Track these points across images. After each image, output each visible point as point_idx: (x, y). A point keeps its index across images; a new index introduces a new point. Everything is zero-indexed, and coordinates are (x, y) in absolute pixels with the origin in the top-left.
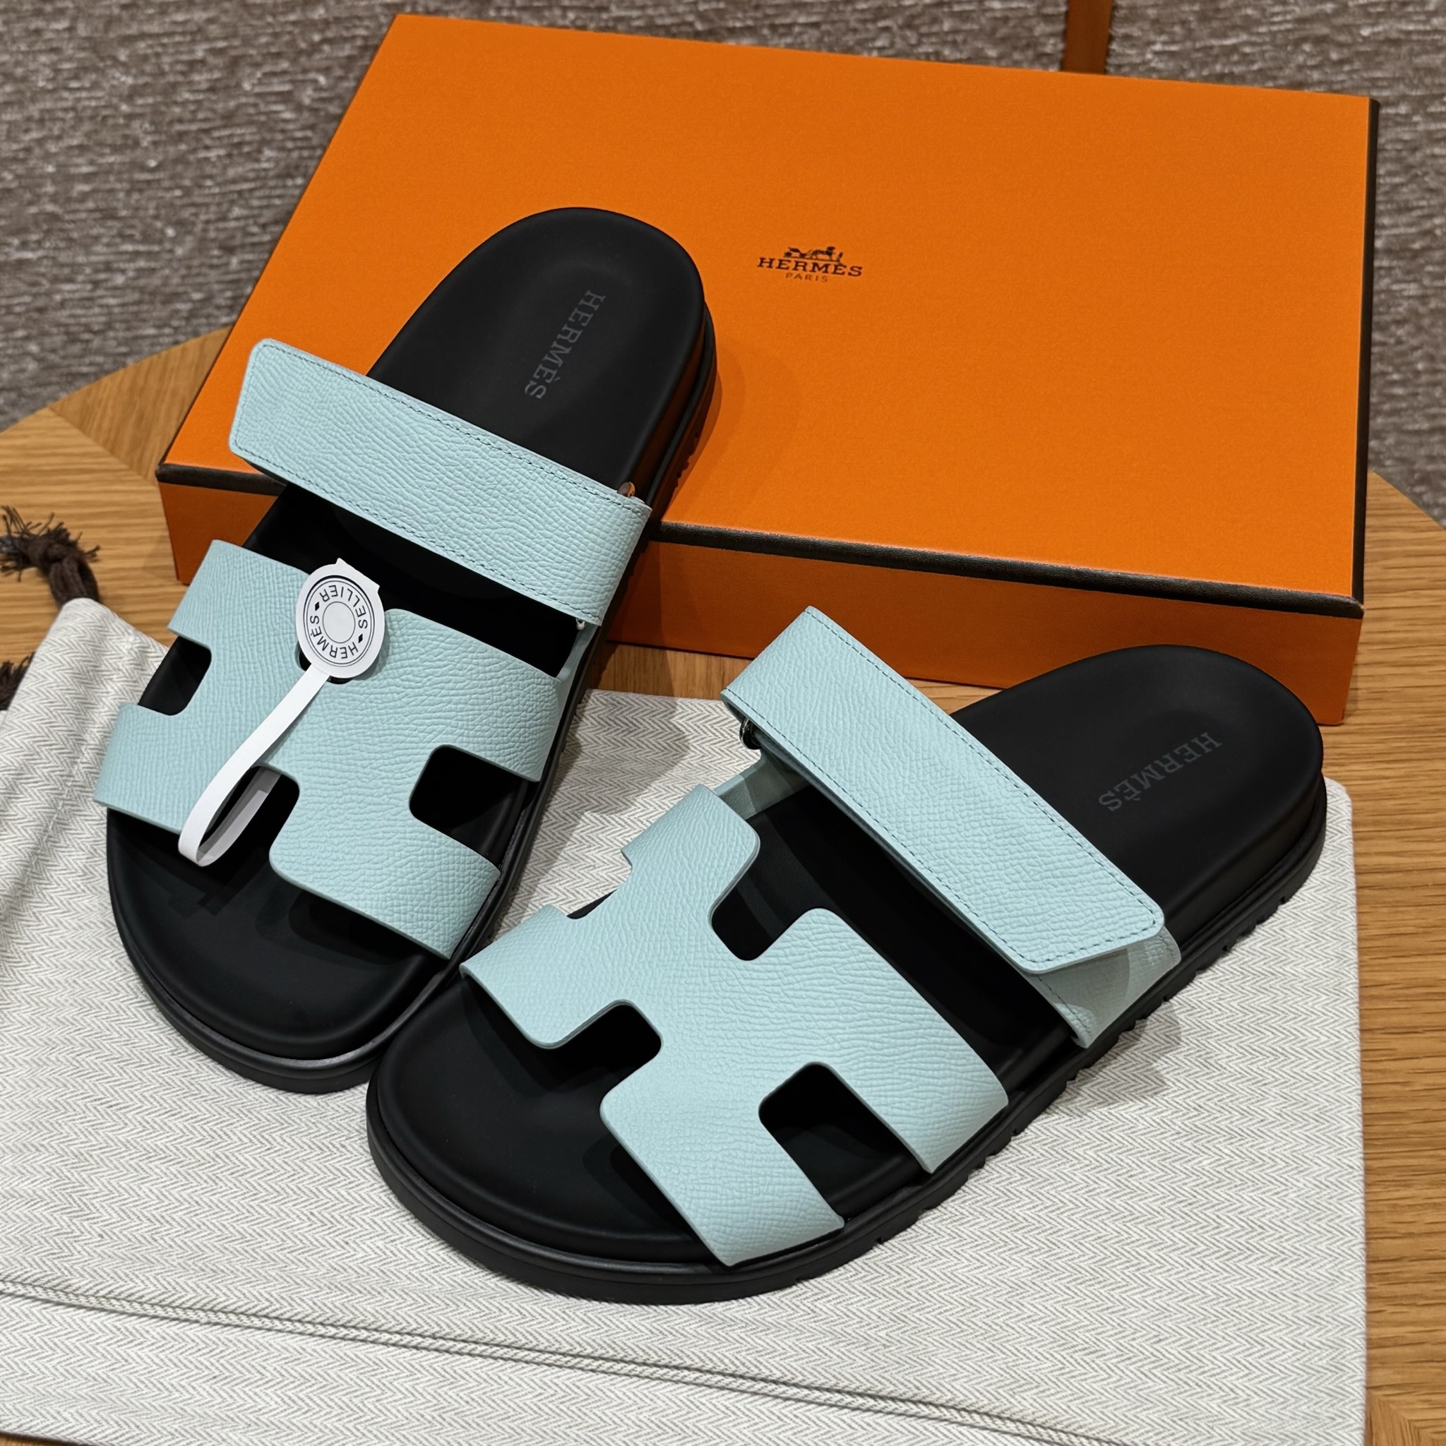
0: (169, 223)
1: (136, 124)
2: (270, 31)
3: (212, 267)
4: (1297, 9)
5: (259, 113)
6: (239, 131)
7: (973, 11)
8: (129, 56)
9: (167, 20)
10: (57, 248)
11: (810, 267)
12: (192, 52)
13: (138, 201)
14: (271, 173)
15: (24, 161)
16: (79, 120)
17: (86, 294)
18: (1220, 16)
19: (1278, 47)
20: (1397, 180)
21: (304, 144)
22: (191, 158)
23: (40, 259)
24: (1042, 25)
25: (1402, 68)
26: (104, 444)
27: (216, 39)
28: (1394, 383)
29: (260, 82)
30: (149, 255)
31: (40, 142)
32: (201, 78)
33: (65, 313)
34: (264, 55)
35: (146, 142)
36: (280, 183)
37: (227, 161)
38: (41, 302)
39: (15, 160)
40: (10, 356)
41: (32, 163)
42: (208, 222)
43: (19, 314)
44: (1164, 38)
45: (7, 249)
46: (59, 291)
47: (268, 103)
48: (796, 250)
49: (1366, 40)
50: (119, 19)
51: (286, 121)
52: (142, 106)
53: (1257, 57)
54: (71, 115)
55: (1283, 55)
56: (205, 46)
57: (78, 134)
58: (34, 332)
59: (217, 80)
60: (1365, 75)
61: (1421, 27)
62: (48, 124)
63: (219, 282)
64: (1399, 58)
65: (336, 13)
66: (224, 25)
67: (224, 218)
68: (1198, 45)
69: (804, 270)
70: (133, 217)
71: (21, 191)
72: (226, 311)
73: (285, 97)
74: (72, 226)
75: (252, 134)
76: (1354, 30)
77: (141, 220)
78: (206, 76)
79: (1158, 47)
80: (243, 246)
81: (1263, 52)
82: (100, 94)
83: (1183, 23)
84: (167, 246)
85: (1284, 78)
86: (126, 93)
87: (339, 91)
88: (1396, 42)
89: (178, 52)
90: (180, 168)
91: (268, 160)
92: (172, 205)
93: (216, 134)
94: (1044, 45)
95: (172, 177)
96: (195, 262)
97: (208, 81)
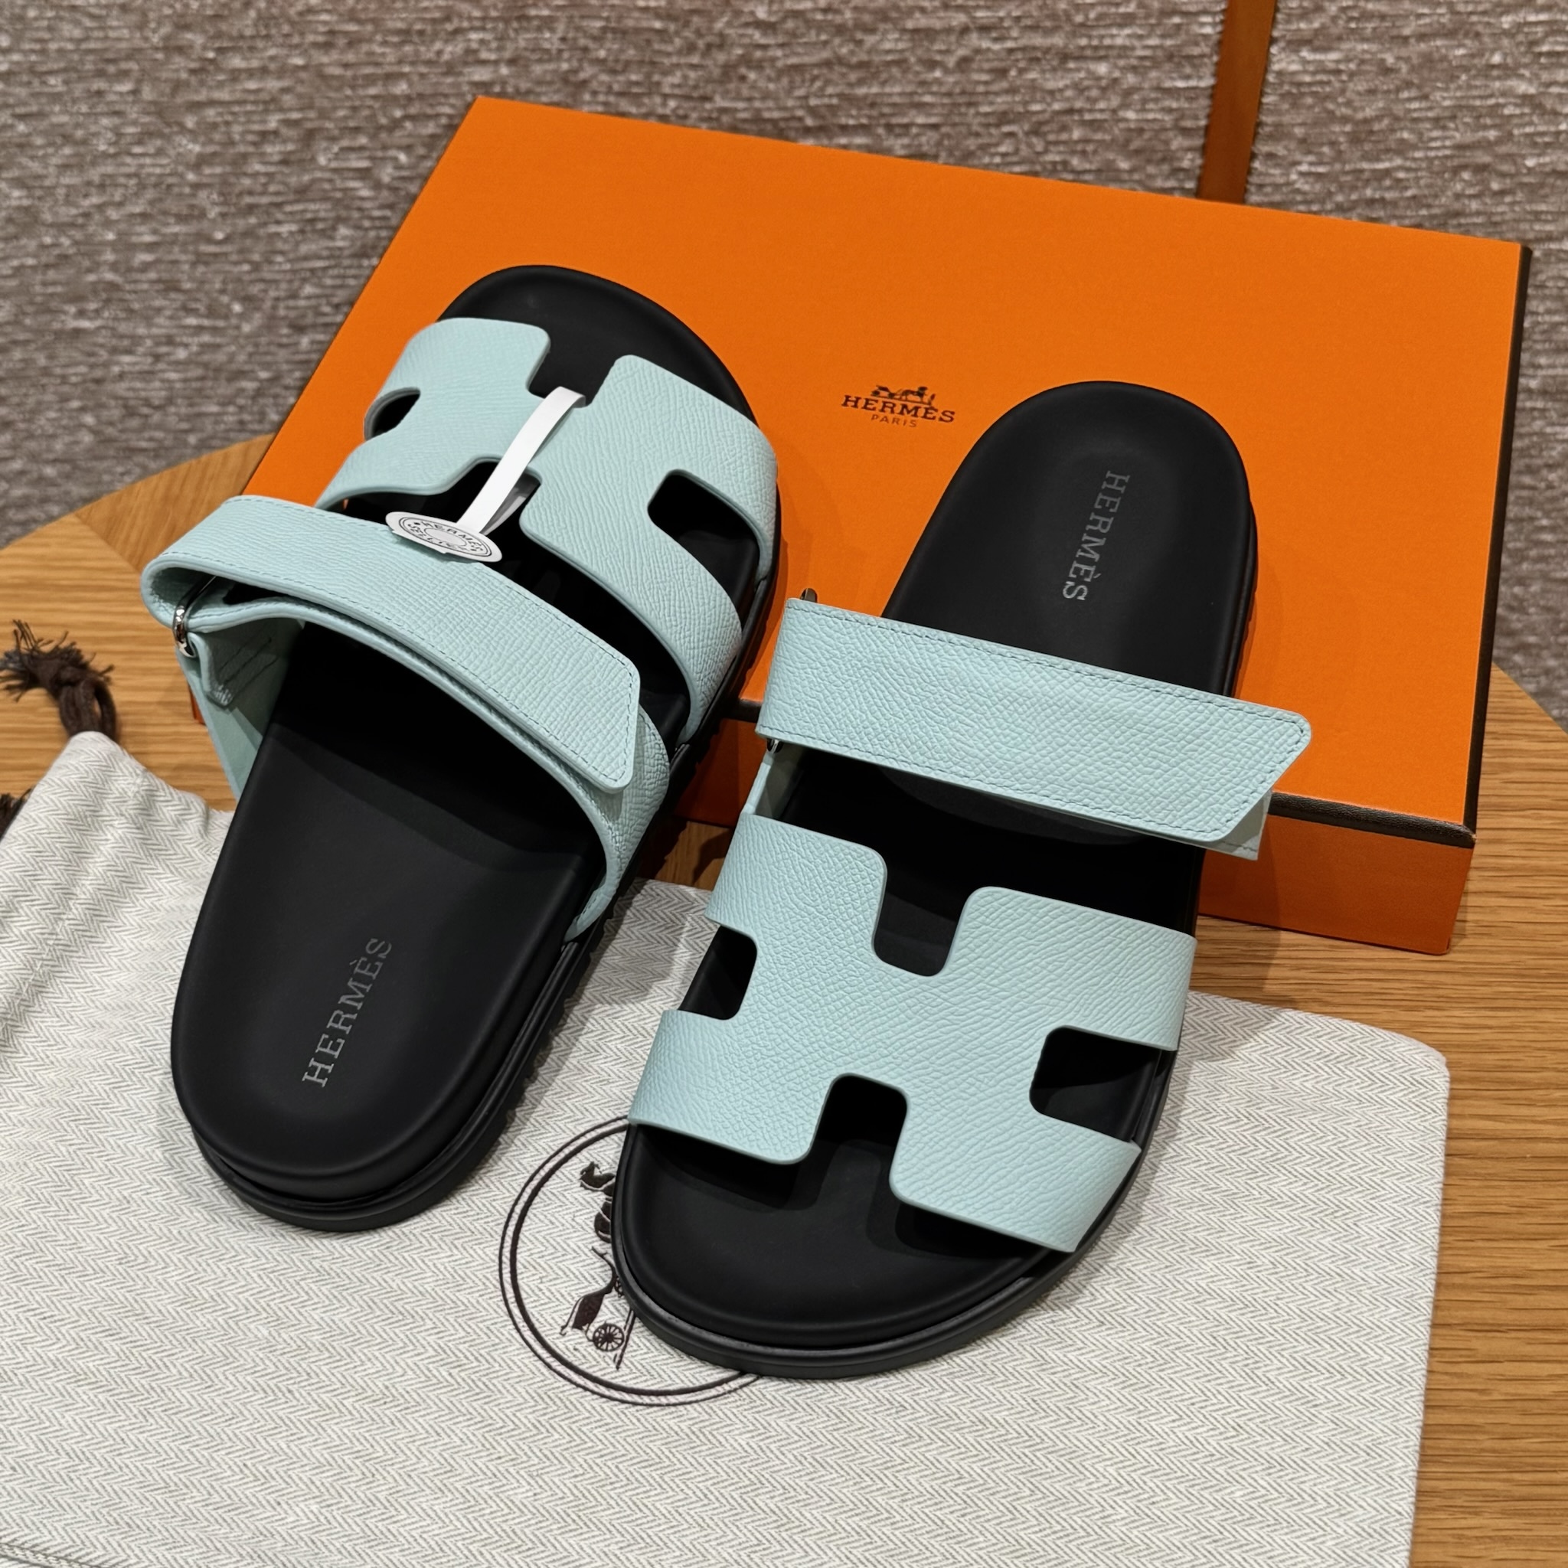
0: (236, 298)
1: (203, 194)
2: (348, 104)
3: (281, 346)
4: (1457, 135)
5: (335, 190)
6: (312, 207)
7: (1105, 121)
8: (198, 123)
9: (239, 87)
10: (116, 319)
11: (898, 409)
12: (264, 122)
13: (204, 273)
14: (347, 252)
15: (82, 226)
16: (142, 187)
17: (146, 368)
18: (1373, 138)
19: (1433, 173)
20: (1557, 318)
21: (383, 223)
22: (262, 232)
23: (99, 328)
24: (1180, 138)
26: (130, 559)
27: (290, 110)
28: (1542, 529)
29: (337, 157)
30: (214, 330)
31: (101, 208)
32: (273, 150)
33: (124, 385)
34: (341, 129)
35: (213, 213)
36: (355, 262)
37: (299, 238)
38: (98, 373)
39: (73, 225)
40: (65, 428)
41: (91, 229)
42: (277, 299)
43: (75, 385)
44: (1311, 158)
45: (63, 317)
46: (118, 363)
47: (345, 179)
48: (885, 389)
49: (1530, 170)
50: (187, 84)
51: (362, 199)
52: (211, 175)
53: (1412, 183)
54: (133, 182)
55: (1439, 182)
56: (279, 117)
57: (141, 201)
58: (91, 404)
59: (291, 153)
60: (1528, 208)
62: (109, 190)
63: (288, 362)
65: (420, 90)
66: (300, 96)
67: (294, 296)
68: (1347, 167)
69: (892, 412)
70: (198, 290)
71: (79, 258)
73: (363, 174)
74: (134, 296)
75: (326, 210)
76: (1519, 160)
77: (207, 293)
78: (278, 148)
79: (1304, 168)
80: (314, 326)
81: (1418, 179)
82: (165, 161)
83: (1333, 144)
84: (234, 321)
85: (1440, 206)
86: (192, 159)
89: (249, 122)
90: (248, 242)
92: (239, 280)
93: (288, 208)
94: (1181, 159)
95: (241, 251)
96: (263, 340)
97: (280, 153)
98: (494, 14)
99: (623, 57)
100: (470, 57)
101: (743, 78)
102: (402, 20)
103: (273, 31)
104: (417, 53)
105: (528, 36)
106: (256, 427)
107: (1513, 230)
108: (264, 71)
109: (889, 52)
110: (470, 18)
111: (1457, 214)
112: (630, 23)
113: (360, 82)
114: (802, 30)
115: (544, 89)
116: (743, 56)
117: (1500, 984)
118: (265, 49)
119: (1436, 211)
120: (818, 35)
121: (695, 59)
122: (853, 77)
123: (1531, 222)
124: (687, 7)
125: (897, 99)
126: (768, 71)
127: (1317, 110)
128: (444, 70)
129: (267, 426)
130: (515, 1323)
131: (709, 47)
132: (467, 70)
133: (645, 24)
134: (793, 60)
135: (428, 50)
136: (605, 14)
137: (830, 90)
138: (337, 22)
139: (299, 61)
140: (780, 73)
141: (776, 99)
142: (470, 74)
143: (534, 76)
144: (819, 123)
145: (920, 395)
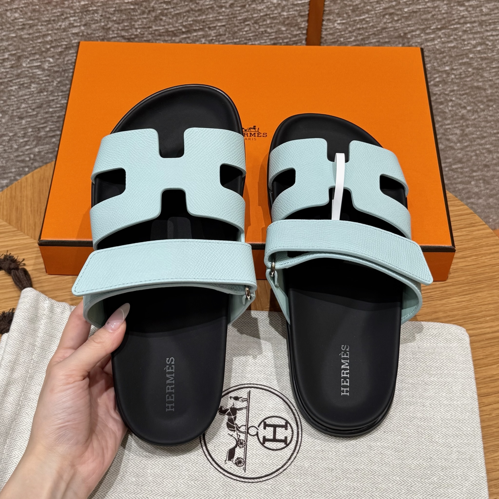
2: (32, 46)
3: (16, 124)
4: (384, 5)
6: (22, 80)
7: (277, 16)
11: (249, 135)
12: (3, 56)
14: (35, 92)
18: (359, 10)
19: (377, 18)
21: (46, 81)
22: (6, 90)
24: (300, 18)
25: (417, 20)
27: (12, 51)
29: (29, 63)
32: (8, 64)
34: (29, 54)
36: (39, 95)
37: (19, 90)
42: (13, 110)
44: (341, 18)
47: (32, 70)
49: (406, 12)
51: (39, 75)
53: (371, 21)
55: (379, 20)
56: (8, 53)
59: (13, 64)
60: (406, 23)
61: (424, 6)
63: (18, 129)
64: (416, 17)
65: (55, 38)
67: (19, 108)
68: (352, 20)
72: (22, 138)
73: (38, 67)
76: (402, 10)
78: (9, 63)
79: (339, 22)
81: (373, 20)
83: (347, 13)
85: (380, 27)
87: (58, 63)
88: (416, 12)
91: (34, 88)
93: (14, 81)
94: (301, 25)
96: (10, 124)
98: (78, 11)
99: (122, 18)
100: (71, 26)
101: (161, 20)
102: (47, 17)
103: (4, 27)
104: (53, 27)
105: (89, 16)
106: (10, 151)
107: (402, 30)
108: (2, 40)
109: (207, 5)
110: (70, 14)
111: (385, 28)
112: (123, 8)
113: (35, 38)
115: (97, 32)
116: (161, 13)
118: (2, 33)
120: (184, 2)
121: (145, 16)
122: (197, 14)
123: (407, 27)
125: (211, 19)
126: (169, 16)
127: (341, 4)
128: (63, 31)
129: (14, 150)
130: (210, 462)
131: (149, 11)
132: (70, 30)
133: (128, 7)
134: (178, 12)
135: (57, 25)
136: (114, 6)
137: (190, 19)
138: (25, 21)
139: (14, 35)
140: (173, 16)
143: (92, 28)
144: (187, 30)
145: (255, 129)
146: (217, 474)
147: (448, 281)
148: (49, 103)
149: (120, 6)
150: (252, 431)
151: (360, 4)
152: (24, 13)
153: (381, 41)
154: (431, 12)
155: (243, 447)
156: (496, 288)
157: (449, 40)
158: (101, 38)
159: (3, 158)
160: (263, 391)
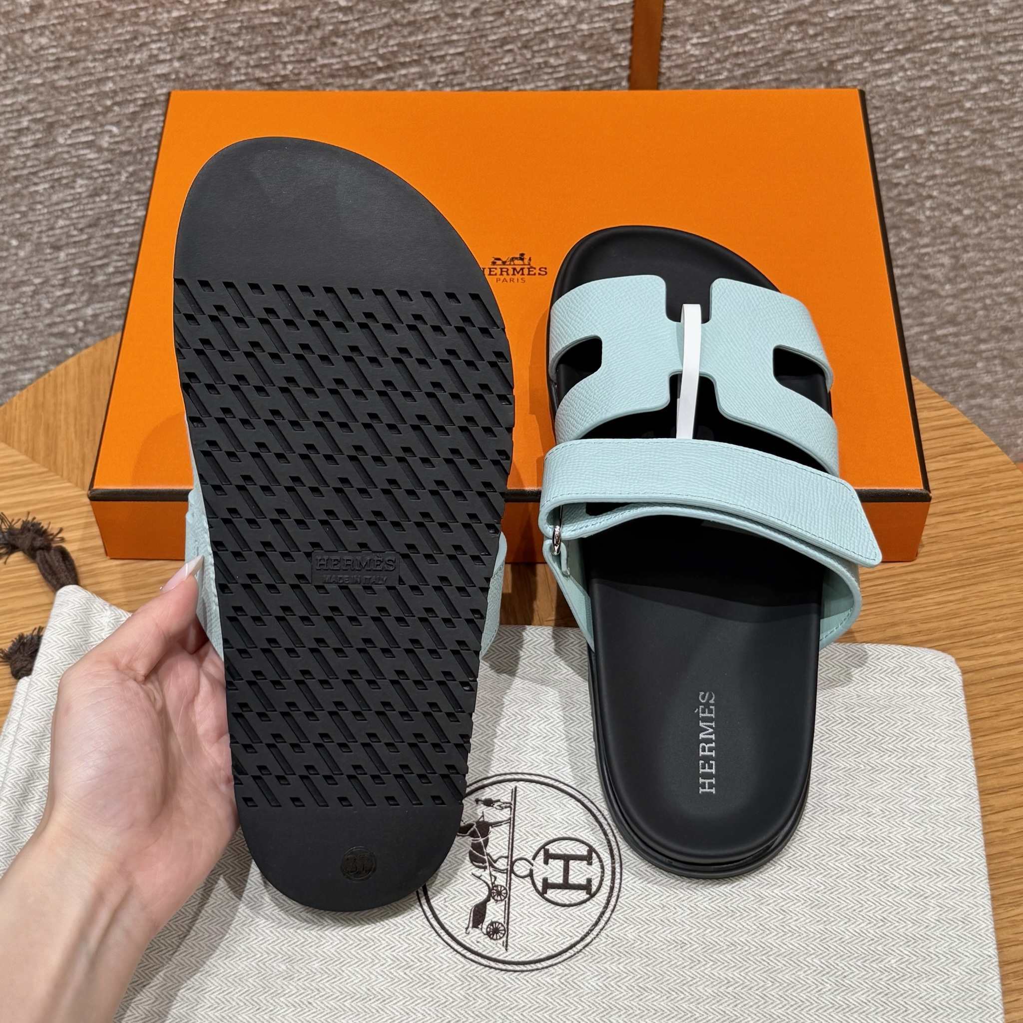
0: (13, 236)
2: (75, 102)
3: (46, 260)
4: (786, 5)
6: (58, 171)
7: (569, 32)
11: (511, 272)
12: (19, 123)
14: (84, 195)
18: (735, 16)
19: (773, 31)
21: (106, 173)
22: (25, 192)
24: (616, 36)
25: (856, 34)
26: (26, 453)
27: (36, 112)
29: (70, 137)
32: (28, 140)
34: (71, 119)
36: (91, 200)
37: (52, 191)
42: (41, 232)
44: (698, 34)
47: (77, 150)
48: (499, 259)
49: (831, 19)
51: (90, 160)
53: (761, 39)
55: (777, 35)
56: (30, 118)
59: (39, 139)
60: (832, 41)
61: (867, 7)
63: (52, 270)
64: (853, 27)
65: (122, 86)
66: (41, 103)
67: (52, 228)
68: (721, 36)
69: (508, 274)
72: (59, 288)
73: (89, 145)
75: (67, 171)
76: (824, 14)
78: (30, 138)
79: (695, 41)
80: (67, 244)
81: (764, 36)
83: (710, 23)
84: (13, 251)
85: (779, 50)
87: (128, 135)
88: (852, 18)
89: (8, 124)
90: (17, 200)
91: (81, 186)
92: (14, 225)
93: (41, 174)
94: (618, 48)
95: (13, 206)
96: (34, 259)
97: (32, 140)
98: (166, 30)
99: (254, 43)
100: (154, 60)
101: (334, 44)
102: (105, 43)
103: (19, 65)
104: (117, 63)
105: (190, 40)
106: (35, 314)
107: (824, 56)
108: (15, 91)
109: (427, 13)
110: (150, 36)
111: (790, 52)
112: (257, 22)
113: (81, 87)
114: (370, 8)
115: (204, 71)
116: (332, 30)
117: (951, 572)
118: (15, 76)
119: (777, 53)
120: (380, 9)
121: (302, 37)
122: (405, 32)
123: (834, 49)
124: (293, 6)
125: (435, 41)
126: (350, 37)
127: (699, 5)
128: (137, 70)
129: (44, 312)
130: (436, 932)
131: (310, 28)
132: (151, 68)
133: (267, 21)
134: (367, 28)
135: (124, 60)
136: (239, 19)
137: (391, 42)
138: (61, 52)
139: (39, 81)
140: (358, 37)
141: (357, 53)
142: (154, 70)
143: (196, 64)
144: (386, 63)
145: (522, 259)
146: (450, 956)
147: (918, 561)
148: (113, 216)
149: (250, 19)
150: (521, 868)
151: (737, 4)
152: (58, 35)
153: (783, 77)
154: (884, 18)
155: (502, 900)
156: (1017, 574)
157: (923, 73)
158: (214, 83)
159: (23, 329)
160: (543, 786)
